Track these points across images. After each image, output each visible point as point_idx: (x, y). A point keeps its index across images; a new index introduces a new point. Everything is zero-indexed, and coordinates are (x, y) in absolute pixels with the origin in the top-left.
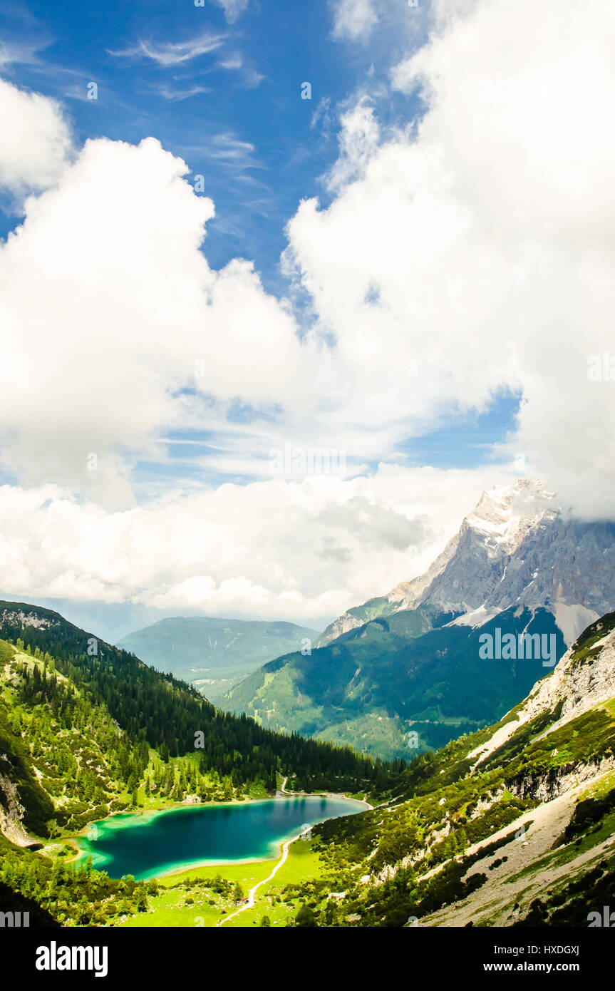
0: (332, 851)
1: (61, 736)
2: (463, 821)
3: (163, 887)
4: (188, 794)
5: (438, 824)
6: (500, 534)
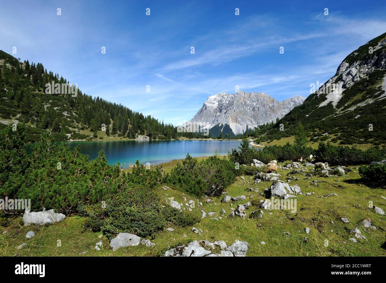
4: (139, 134)
6: (213, 107)
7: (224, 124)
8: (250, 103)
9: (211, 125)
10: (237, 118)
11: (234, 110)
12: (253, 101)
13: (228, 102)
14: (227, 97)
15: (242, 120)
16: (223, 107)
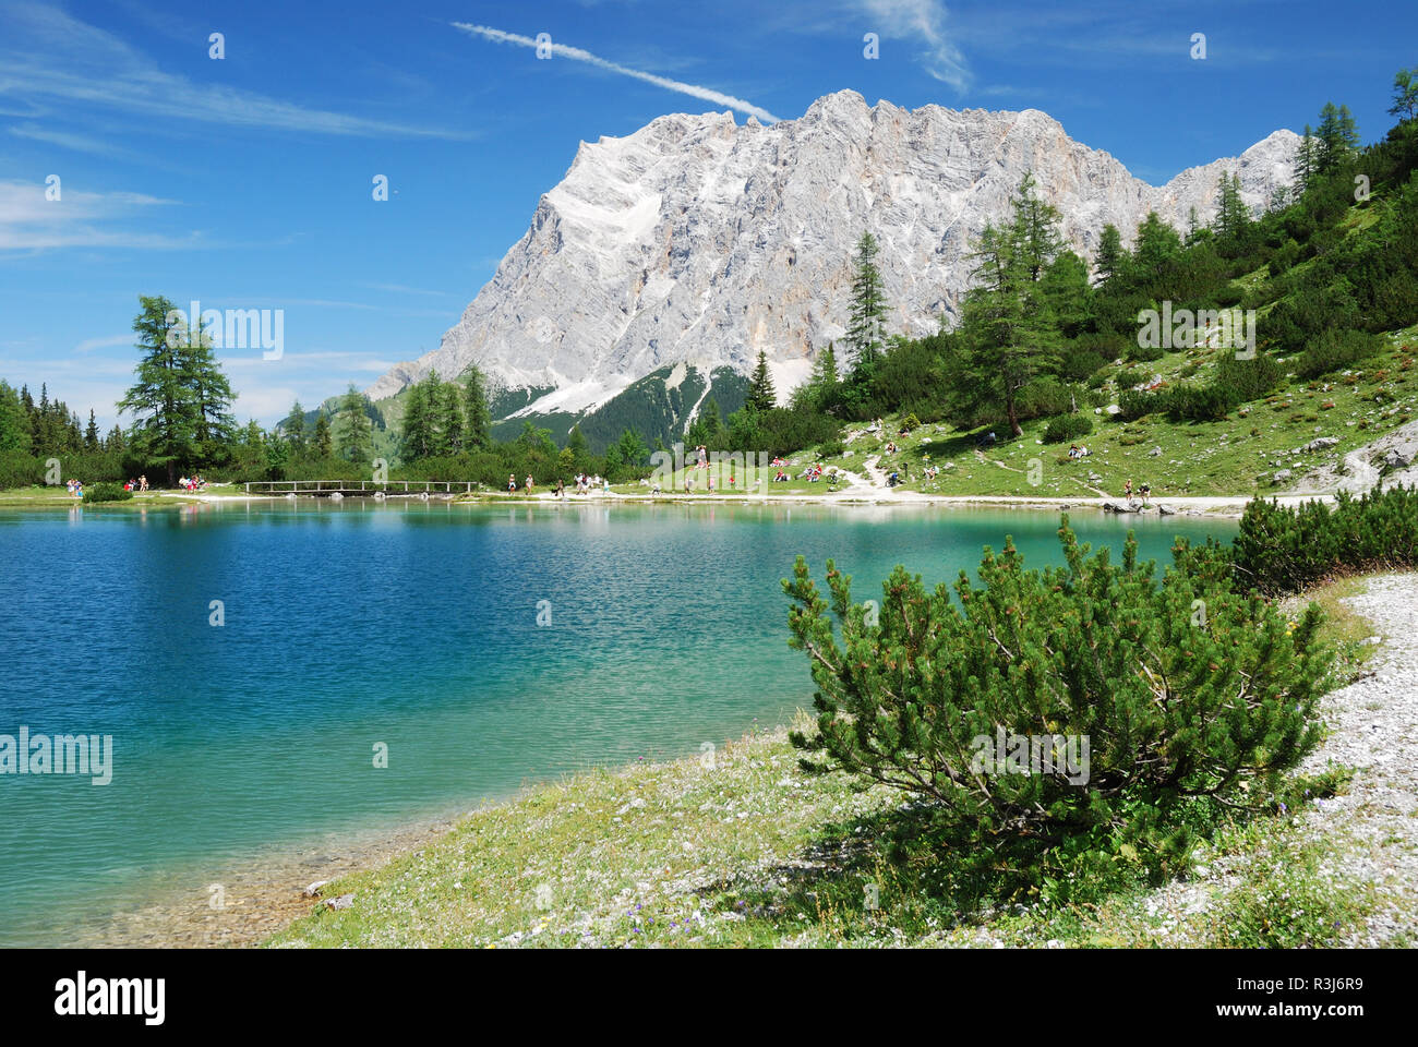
6: (621, 229)
7: (705, 371)
8: (918, 198)
9: (597, 385)
10: (818, 317)
11: (788, 254)
12: (941, 176)
13: (743, 183)
14: (735, 151)
16: (702, 230)
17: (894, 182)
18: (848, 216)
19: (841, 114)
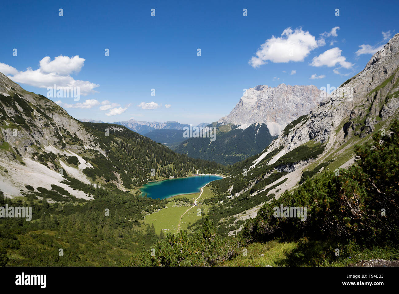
0: (216, 189)
1: (131, 161)
2: (261, 179)
3: (168, 201)
4: (170, 175)
5: (252, 181)
6: (251, 102)
7: (261, 124)
8: (293, 99)
9: (247, 125)
10: (277, 116)
11: (273, 108)
12: (297, 95)
13: (268, 97)
14: (267, 91)
15: (282, 119)
16: (262, 103)
17: (289, 97)
18: (282, 102)
19: (282, 87)
